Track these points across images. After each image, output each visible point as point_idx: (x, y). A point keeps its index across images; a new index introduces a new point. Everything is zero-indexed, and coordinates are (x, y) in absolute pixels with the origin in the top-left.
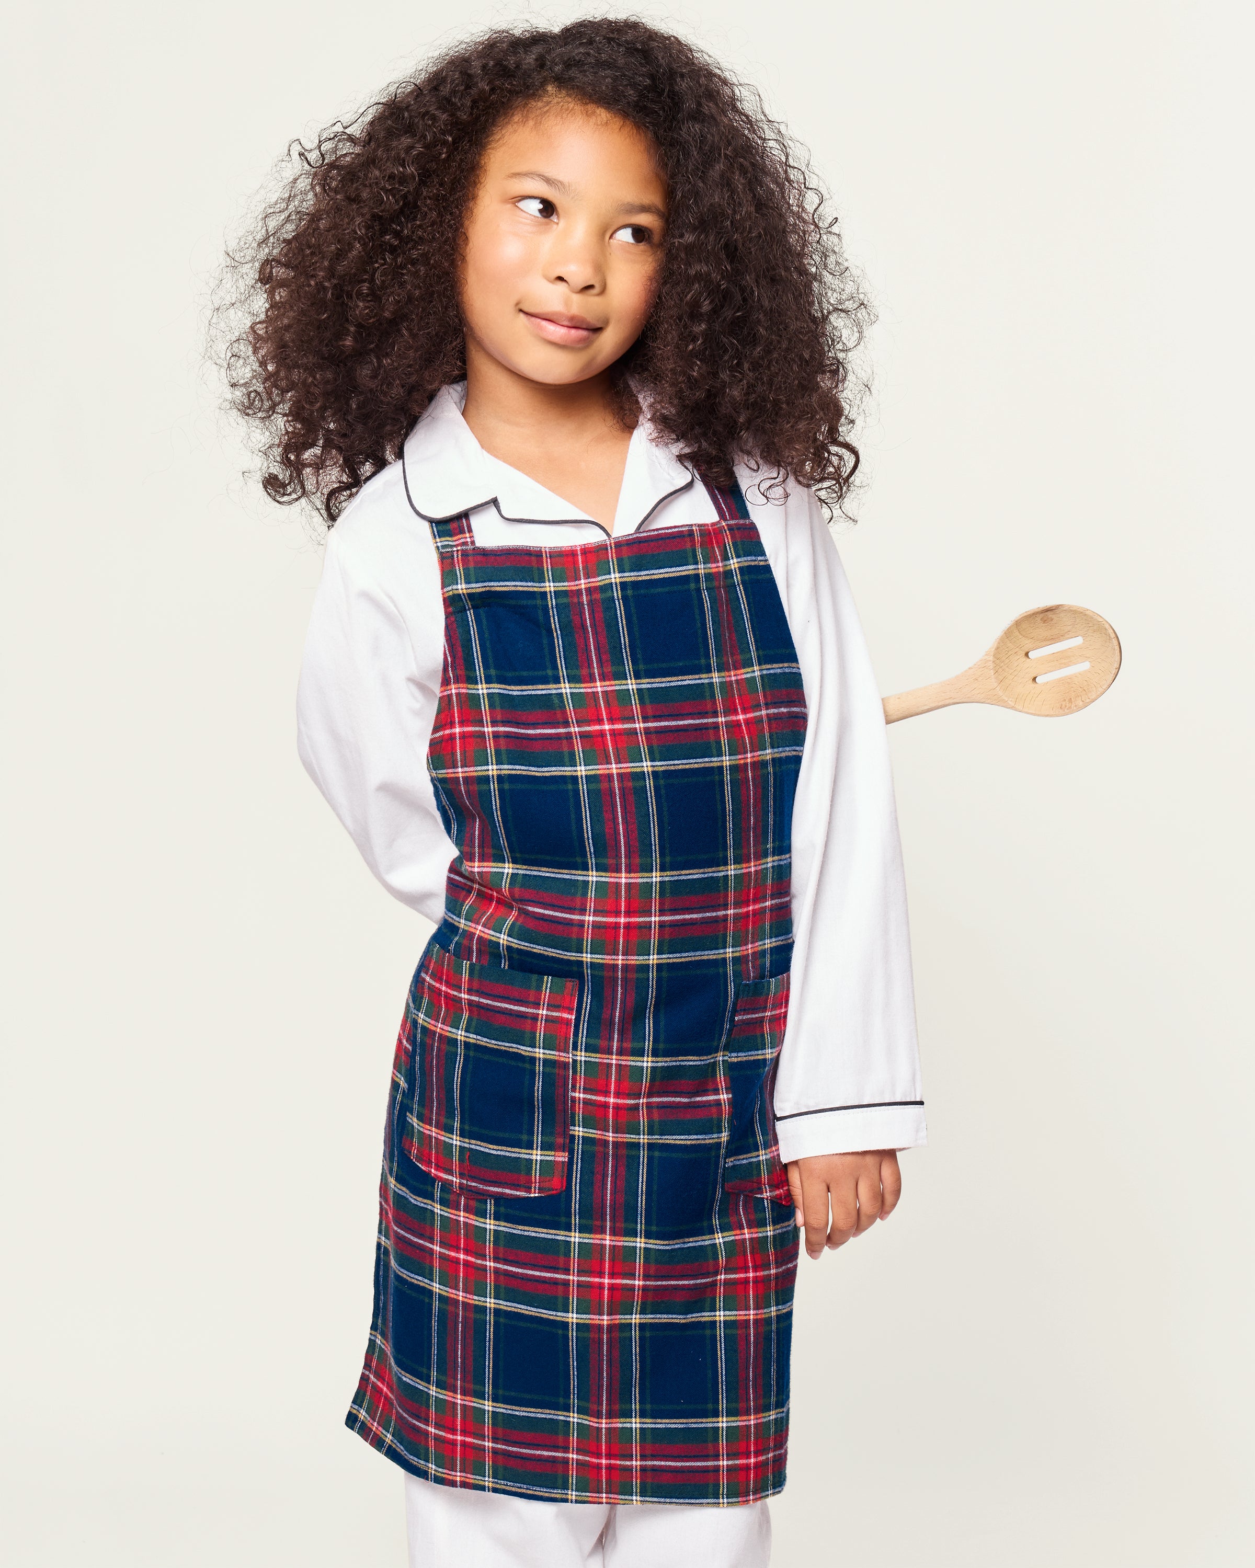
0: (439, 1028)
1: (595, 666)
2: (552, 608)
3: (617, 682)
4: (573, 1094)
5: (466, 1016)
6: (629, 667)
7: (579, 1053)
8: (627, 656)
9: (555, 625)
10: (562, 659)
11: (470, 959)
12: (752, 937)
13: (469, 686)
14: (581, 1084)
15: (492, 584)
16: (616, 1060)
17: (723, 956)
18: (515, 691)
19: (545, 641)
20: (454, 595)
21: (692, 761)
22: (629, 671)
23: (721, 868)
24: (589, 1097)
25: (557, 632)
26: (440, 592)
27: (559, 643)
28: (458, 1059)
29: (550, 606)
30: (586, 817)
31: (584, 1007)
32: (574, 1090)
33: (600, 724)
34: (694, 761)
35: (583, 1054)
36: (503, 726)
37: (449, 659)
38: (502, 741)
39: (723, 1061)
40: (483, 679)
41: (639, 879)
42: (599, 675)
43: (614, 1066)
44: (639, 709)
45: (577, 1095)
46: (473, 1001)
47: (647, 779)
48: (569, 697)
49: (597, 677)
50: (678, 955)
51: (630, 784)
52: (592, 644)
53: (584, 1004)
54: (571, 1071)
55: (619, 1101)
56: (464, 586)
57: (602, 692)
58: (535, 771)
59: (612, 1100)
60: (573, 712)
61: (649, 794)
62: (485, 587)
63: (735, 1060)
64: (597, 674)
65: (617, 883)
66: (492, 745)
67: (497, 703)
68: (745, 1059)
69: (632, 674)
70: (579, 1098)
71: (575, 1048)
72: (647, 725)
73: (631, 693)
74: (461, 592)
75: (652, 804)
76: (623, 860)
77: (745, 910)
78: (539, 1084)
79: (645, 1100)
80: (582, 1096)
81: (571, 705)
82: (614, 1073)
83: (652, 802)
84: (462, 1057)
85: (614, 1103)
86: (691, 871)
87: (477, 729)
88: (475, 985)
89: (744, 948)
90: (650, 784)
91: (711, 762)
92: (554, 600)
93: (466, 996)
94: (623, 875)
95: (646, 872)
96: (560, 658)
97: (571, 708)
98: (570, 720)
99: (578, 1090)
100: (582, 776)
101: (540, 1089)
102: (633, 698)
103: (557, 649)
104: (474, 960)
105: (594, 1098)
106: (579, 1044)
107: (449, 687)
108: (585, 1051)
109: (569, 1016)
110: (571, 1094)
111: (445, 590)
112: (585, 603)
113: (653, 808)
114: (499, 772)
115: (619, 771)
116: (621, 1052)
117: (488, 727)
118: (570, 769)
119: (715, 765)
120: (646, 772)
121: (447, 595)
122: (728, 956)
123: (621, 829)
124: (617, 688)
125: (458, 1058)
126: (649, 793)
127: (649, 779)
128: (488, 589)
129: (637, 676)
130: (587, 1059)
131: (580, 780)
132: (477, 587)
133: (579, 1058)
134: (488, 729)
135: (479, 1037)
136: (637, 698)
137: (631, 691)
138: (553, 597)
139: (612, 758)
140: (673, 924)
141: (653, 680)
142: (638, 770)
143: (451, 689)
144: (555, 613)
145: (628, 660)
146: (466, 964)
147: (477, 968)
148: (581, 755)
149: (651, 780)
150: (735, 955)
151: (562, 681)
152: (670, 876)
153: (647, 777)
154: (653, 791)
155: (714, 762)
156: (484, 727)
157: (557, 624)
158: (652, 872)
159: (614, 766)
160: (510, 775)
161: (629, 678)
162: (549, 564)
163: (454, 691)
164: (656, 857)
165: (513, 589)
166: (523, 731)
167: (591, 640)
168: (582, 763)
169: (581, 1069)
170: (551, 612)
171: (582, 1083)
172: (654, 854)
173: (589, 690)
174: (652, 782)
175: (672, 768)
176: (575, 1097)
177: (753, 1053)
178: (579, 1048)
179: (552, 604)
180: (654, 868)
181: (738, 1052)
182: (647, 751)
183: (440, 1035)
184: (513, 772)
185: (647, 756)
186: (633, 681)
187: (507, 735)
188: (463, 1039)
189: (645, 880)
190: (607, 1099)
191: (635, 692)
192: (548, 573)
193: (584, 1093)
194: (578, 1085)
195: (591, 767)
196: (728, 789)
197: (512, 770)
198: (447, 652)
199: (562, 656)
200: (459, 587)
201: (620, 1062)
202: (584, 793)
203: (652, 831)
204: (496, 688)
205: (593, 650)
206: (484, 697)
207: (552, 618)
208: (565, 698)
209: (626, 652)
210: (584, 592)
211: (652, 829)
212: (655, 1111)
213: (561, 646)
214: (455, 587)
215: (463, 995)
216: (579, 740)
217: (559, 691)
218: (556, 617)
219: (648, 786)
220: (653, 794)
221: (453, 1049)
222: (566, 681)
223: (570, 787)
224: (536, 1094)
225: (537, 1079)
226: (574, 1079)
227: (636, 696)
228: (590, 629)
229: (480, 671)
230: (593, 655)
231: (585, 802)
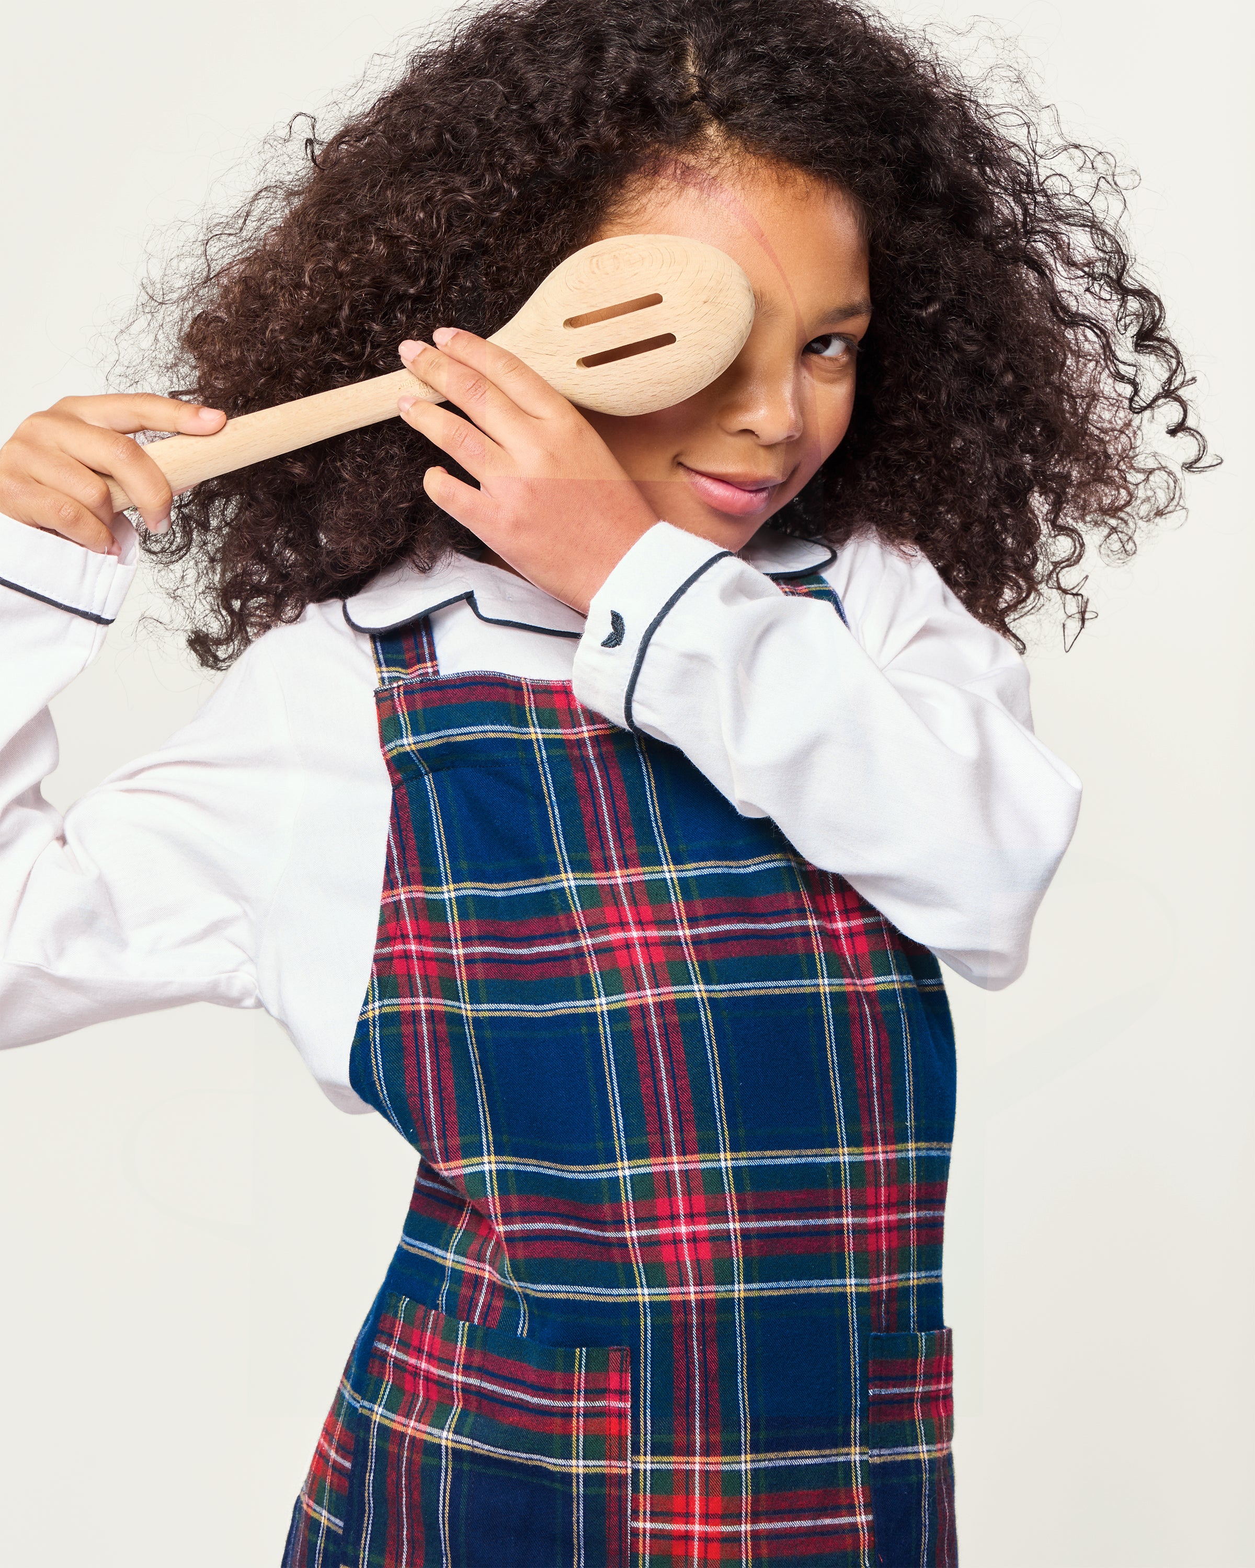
0: (412, 1427)
1: (612, 846)
2: (542, 763)
3: (647, 869)
4: (635, 1524)
5: (457, 1408)
6: (663, 846)
7: (642, 1458)
8: (659, 832)
9: (548, 788)
10: (561, 837)
11: (469, 1318)
12: (888, 1265)
13: (428, 889)
14: (646, 1505)
15: (450, 732)
16: (701, 1463)
17: (840, 1290)
18: (498, 891)
19: (533, 812)
20: (399, 754)
21: (770, 984)
22: (665, 854)
23: (828, 1151)
24: (660, 1526)
25: (550, 798)
26: (379, 752)
27: (554, 814)
28: (443, 1477)
29: (538, 760)
30: (610, 1074)
31: (642, 1385)
32: (635, 1518)
33: (623, 930)
34: (774, 984)
35: (649, 1458)
36: (481, 945)
37: (395, 852)
38: (479, 969)
39: (861, 1461)
40: (449, 876)
41: (700, 1163)
42: (619, 860)
43: (697, 1475)
44: (682, 908)
45: (640, 1525)
46: (471, 1385)
47: (702, 1010)
48: (574, 892)
49: (616, 863)
50: (775, 1284)
51: (675, 1018)
52: (606, 814)
53: (642, 1382)
54: (630, 1489)
55: (708, 1529)
56: (411, 740)
57: (624, 884)
58: (530, 1011)
59: (697, 1528)
60: (581, 916)
61: (706, 1033)
62: (441, 737)
63: (877, 1460)
64: (615, 858)
65: (666, 1172)
66: (464, 974)
67: (471, 910)
68: (889, 1458)
69: (669, 857)
70: (644, 1529)
71: (636, 1451)
72: (696, 931)
73: (670, 883)
74: (408, 749)
75: (712, 1048)
76: (672, 1136)
77: (872, 1220)
78: (579, 1514)
79: (749, 1527)
80: (648, 1525)
81: (578, 905)
82: (697, 1485)
83: (711, 1045)
84: (450, 1473)
85: (701, 1533)
86: (780, 1153)
87: (441, 950)
88: (477, 1359)
89: (876, 1280)
90: (706, 1017)
91: (801, 986)
92: (544, 752)
93: (460, 1378)
94: (675, 1158)
95: (710, 1152)
96: (558, 835)
97: (579, 909)
98: (579, 928)
99: (641, 1517)
100: (602, 1012)
101: (581, 1519)
102: (672, 891)
103: (552, 822)
104: (476, 1320)
105: (668, 1527)
106: (642, 1444)
107: (395, 892)
108: (652, 1454)
109: (621, 1405)
110: (631, 1524)
111: (387, 748)
112: (592, 757)
113: (712, 1054)
114: (475, 1014)
115: (657, 999)
116: (707, 1450)
117: (457, 948)
118: (584, 1003)
119: (808, 990)
120: (699, 1000)
121: (390, 755)
122: (848, 1291)
123: (665, 1088)
124: (647, 877)
125: (443, 1474)
126: (705, 1030)
127: (705, 1010)
128: (445, 740)
129: (678, 860)
130: (655, 1466)
131: (600, 1019)
132: (430, 739)
133: (641, 1467)
134: (458, 952)
135: (476, 1443)
136: (678, 891)
137: (669, 881)
138: (543, 748)
139: (646, 980)
140: (763, 1234)
141: (702, 864)
142: (687, 996)
143: (399, 895)
144: (547, 770)
145: (661, 838)
146: (463, 1327)
147: (480, 1333)
148: (599, 980)
149: (709, 1011)
150: (861, 1289)
151: (562, 869)
152: (747, 1159)
153: (701, 1006)
154: (712, 1028)
155: (804, 986)
156: (451, 947)
157: (551, 785)
158: (719, 1152)
159: (649, 992)
160: (492, 1019)
161: (664, 862)
162: (532, 702)
163: (403, 897)
164: (722, 1128)
165: (480, 736)
166: (510, 951)
167: (604, 807)
168: (602, 992)
169: (645, 1485)
170: (541, 769)
171: (648, 1506)
172: (719, 1124)
173: (605, 882)
174: (709, 1015)
175: (738, 994)
176: (638, 1529)
177: (900, 1450)
178: (642, 1450)
179: (541, 757)
180: (721, 1146)
181: (881, 1448)
182: (697, 969)
183: (413, 1439)
184: (497, 1014)
185: (699, 976)
186: (672, 867)
187: (487, 958)
188: (450, 1444)
189: (709, 1165)
190: (689, 1527)
191: (676, 882)
192: (531, 715)
193: (651, 1521)
194: (641, 1510)
195: (615, 998)
196: (830, 1029)
197: (495, 1010)
198: (392, 844)
199: (560, 832)
200: (405, 741)
201: (707, 1468)
202: (606, 1038)
203: (714, 1088)
204: (470, 889)
205: (608, 822)
206: (451, 903)
207: (543, 778)
208: (569, 895)
209: (658, 827)
210: (588, 742)
211: (714, 1086)
212: (763, 1543)
213: (558, 816)
214: (399, 742)
215: (454, 1377)
216: (594, 959)
217: (559, 885)
218: (549, 776)
219: (703, 1019)
220: (712, 1032)
221: (434, 1462)
222: (569, 869)
223: (584, 1030)
224: (575, 1528)
225: (575, 1505)
226: (635, 1501)
227: (677, 888)
228: (601, 792)
229: (444, 865)
230: (609, 830)
231: (608, 1051)
